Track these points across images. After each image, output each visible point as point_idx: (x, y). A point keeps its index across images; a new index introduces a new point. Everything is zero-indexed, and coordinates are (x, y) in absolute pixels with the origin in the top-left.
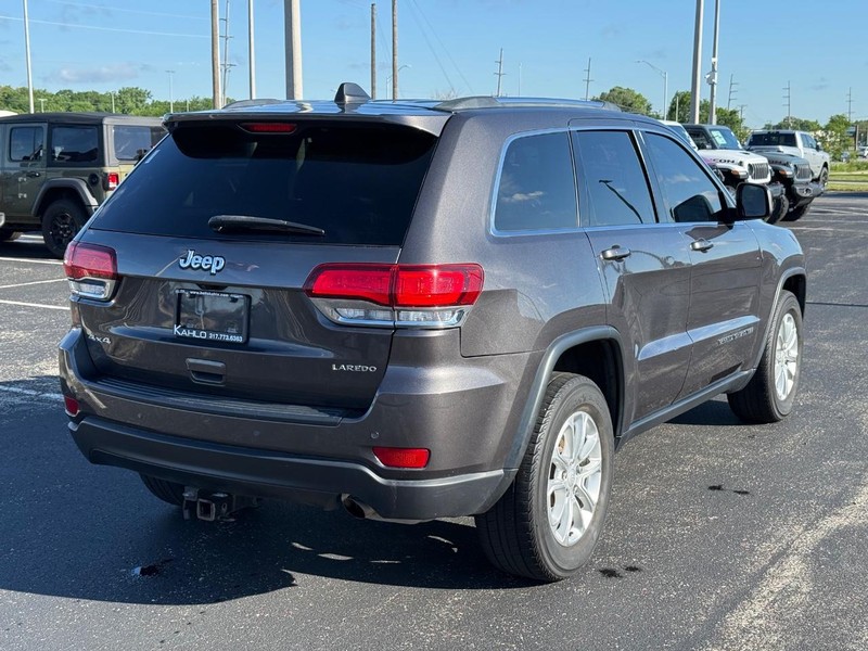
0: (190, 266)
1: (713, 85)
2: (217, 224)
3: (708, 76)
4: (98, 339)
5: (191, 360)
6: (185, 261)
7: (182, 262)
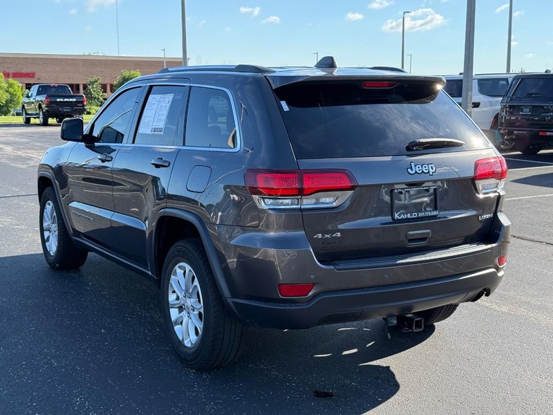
0: (416, 172)
4: (326, 236)
5: (411, 233)
6: (412, 170)
7: (409, 170)
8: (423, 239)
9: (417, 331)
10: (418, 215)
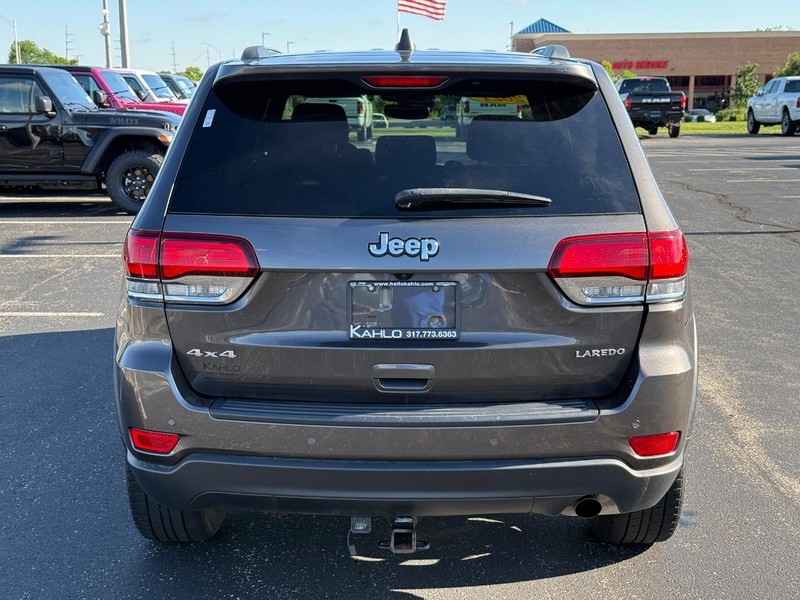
0: (388, 252)
1: (106, 35)
2: (405, 201)
3: (101, 27)
4: (209, 354)
5: (382, 366)
6: (379, 247)
7: (373, 248)
8: (423, 381)
9: (399, 551)
10: (404, 334)
